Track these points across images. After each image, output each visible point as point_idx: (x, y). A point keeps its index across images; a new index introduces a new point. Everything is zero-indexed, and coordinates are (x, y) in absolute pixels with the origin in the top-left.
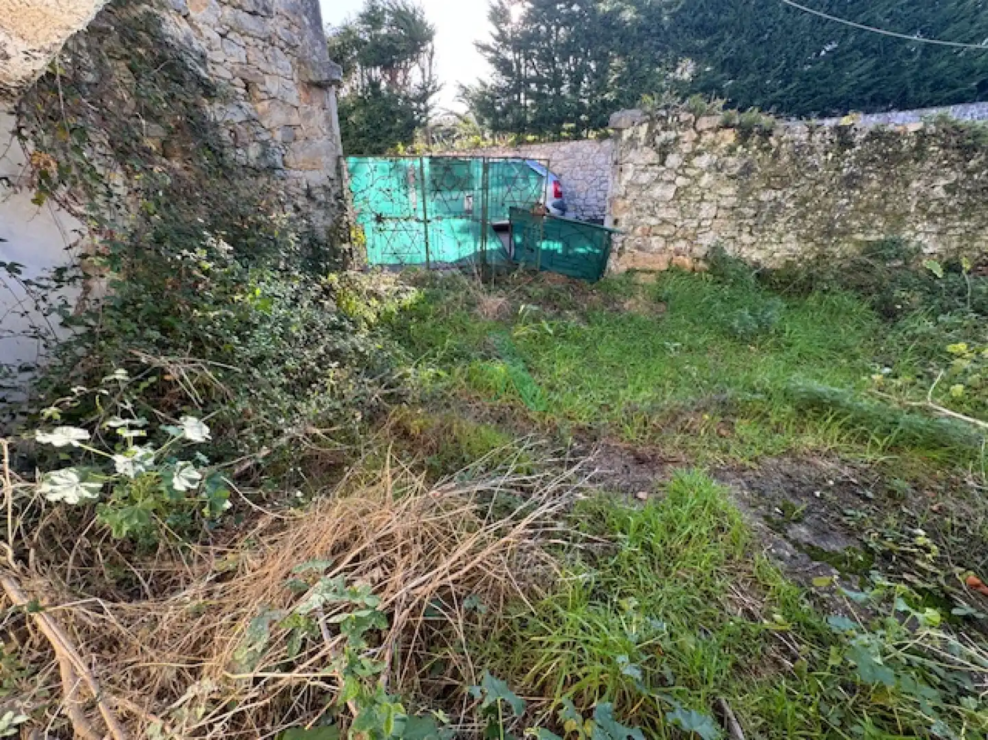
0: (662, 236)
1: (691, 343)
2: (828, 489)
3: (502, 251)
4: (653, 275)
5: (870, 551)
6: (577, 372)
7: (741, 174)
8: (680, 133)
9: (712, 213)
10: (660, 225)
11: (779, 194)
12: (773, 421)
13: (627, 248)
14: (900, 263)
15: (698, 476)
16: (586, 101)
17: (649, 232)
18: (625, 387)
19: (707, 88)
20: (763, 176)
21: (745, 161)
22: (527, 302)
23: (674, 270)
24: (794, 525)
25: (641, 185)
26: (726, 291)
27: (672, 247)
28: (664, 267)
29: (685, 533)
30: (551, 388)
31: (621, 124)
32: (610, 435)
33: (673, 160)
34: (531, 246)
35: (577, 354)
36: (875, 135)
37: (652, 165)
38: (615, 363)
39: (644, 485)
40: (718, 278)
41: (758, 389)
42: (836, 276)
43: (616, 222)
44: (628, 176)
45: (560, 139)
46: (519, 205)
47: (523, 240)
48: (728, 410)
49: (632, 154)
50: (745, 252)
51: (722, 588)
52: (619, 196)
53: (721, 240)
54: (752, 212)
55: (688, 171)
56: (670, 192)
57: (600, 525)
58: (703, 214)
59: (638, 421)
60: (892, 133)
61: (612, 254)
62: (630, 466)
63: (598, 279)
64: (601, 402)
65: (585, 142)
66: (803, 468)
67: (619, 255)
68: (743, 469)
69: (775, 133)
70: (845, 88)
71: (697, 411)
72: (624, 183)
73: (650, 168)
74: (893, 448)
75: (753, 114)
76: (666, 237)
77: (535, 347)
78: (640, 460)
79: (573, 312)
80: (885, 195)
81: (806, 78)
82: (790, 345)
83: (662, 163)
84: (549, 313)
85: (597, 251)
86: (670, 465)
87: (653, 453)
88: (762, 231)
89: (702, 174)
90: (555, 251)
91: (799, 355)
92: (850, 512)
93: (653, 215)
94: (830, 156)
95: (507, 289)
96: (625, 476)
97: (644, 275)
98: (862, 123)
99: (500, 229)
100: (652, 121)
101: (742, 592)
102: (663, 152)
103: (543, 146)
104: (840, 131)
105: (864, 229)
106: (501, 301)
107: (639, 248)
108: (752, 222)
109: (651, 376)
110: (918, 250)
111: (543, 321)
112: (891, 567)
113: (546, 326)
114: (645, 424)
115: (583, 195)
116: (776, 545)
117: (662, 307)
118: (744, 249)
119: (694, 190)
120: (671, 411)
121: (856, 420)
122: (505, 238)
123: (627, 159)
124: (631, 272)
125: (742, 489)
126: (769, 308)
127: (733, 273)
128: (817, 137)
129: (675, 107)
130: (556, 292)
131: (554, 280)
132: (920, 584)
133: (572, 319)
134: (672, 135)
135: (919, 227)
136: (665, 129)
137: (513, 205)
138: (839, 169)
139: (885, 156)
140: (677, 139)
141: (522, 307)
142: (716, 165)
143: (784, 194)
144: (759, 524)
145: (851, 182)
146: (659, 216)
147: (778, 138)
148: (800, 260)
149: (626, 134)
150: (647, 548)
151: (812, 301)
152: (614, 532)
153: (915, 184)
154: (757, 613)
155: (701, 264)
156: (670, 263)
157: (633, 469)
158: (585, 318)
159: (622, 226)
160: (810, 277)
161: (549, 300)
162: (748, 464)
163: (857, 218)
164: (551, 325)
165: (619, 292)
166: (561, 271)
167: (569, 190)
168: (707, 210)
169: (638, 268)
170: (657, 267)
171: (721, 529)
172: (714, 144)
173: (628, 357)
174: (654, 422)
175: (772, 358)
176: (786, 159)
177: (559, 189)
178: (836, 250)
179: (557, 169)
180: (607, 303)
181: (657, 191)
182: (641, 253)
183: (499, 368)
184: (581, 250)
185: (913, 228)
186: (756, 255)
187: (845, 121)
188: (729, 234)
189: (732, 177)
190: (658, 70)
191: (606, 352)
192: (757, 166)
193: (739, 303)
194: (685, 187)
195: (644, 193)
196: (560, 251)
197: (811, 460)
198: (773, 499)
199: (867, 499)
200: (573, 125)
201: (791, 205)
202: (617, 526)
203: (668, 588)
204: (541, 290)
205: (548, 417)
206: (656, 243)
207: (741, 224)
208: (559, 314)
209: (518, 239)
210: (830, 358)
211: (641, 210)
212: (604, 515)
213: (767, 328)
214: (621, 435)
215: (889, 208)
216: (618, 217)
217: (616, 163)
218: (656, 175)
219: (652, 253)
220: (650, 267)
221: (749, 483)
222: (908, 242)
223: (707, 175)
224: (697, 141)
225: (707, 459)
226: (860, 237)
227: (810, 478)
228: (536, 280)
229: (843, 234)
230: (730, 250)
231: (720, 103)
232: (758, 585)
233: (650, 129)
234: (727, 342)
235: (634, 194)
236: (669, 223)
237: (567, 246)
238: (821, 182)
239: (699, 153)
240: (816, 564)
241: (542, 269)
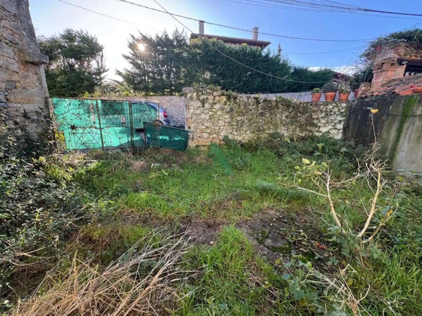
0: (207, 133)
1: (223, 172)
2: (274, 222)
3: (142, 140)
4: (206, 147)
5: (290, 243)
6: (180, 191)
7: (230, 111)
8: (208, 96)
9: (223, 124)
10: (206, 129)
11: (243, 118)
12: (254, 199)
13: (195, 137)
14: (279, 139)
15: (232, 227)
16: (173, 82)
17: (202, 132)
18: (200, 195)
19: (215, 82)
20: (236, 112)
21: (230, 107)
22: (154, 163)
23: (213, 145)
24: (266, 240)
25: (197, 114)
26: (232, 152)
27: (211, 137)
28: (210, 144)
29: (230, 255)
30: (168, 200)
31: (187, 92)
32: (196, 217)
33: (207, 106)
34: (155, 138)
35: (179, 183)
36: (265, 100)
37: (200, 107)
38: (195, 185)
39: (212, 238)
40: (229, 147)
41: (247, 188)
42: (264, 144)
43: (189, 127)
44: (192, 111)
45: (164, 95)
46: (148, 121)
47: (151, 136)
48: (239, 198)
49: (192, 103)
50: (236, 138)
51: (247, 276)
52: (189, 118)
53: (227, 134)
54: (236, 124)
55: (213, 110)
56: (208, 117)
57: (196, 262)
58: (220, 124)
59: (206, 209)
60: (269, 100)
61: (189, 140)
62: (205, 230)
63: (185, 150)
64: (191, 203)
65: (175, 96)
66: (265, 216)
67: (192, 140)
68: (247, 221)
69: (238, 98)
70: (255, 86)
71: (228, 200)
72: (190, 113)
73: (199, 108)
74: (289, 202)
75: (230, 92)
76: (209, 133)
77: (160, 182)
78: (209, 226)
79: (176, 164)
80: (271, 118)
81: (245, 82)
82: (254, 169)
83: (203, 107)
84: (166, 166)
85: (183, 139)
86: (221, 226)
87: (214, 221)
88: (240, 130)
89: (217, 111)
90: (166, 139)
91: (258, 173)
92: (281, 229)
93: (203, 125)
94: (255, 106)
95: (145, 156)
96: (204, 235)
97: (202, 148)
98: (262, 96)
99: (139, 131)
100: (197, 92)
101: (254, 275)
102: (203, 102)
103: (158, 97)
104: (256, 98)
105: (269, 128)
106: (142, 163)
107: (199, 137)
108: (236, 127)
109: (210, 188)
110: (283, 135)
111: (163, 170)
112: (296, 247)
113: (164, 172)
114: (210, 209)
115: (176, 117)
116: (262, 250)
117: (211, 159)
118: (235, 136)
119: (216, 116)
120: (219, 202)
121: (278, 195)
122: (142, 135)
123: (190, 105)
124: (197, 146)
125: (248, 229)
126: (246, 156)
127: (233, 145)
128: (250, 100)
129: (205, 88)
130: (168, 156)
131: (166, 152)
132: (305, 251)
133: (176, 168)
134: (205, 97)
135: (282, 128)
136: (203, 94)
137: (145, 121)
138: (258, 111)
139: (269, 107)
140: (207, 98)
141: (153, 165)
142: (221, 108)
143: (244, 118)
144: (255, 242)
145: (262, 114)
146: (205, 125)
147: (239, 100)
148: (253, 139)
149: (189, 95)
150: (216, 268)
151: (258, 153)
152: (201, 265)
153: (278, 116)
154: (260, 283)
155: (222, 142)
156: (211, 142)
157: (207, 230)
158: (182, 166)
159: (192, 129)
160: (257, 145)
161: (165, 160)
162: (248, 218)
163: (266, 126)
164: (167, 172)
165: (194, 154)
166: (169, 147)
167: (170, 114)
168: (221, 123)
169: (200, 145)
170: (207, 144)
171: (243, 249)
172: (220, 101)
173: (200, 181)
174: (213, 208)
175: (250, 175)
176: (242, 107)
177: (166, 114)
178: (262, 136)
179: (164, 107)
180: (190, 159)
181: (203, 116)
182: (200, 139)
183: (143, 195)
184: (177, 139)
185: (280, 129)
186: (240, 138)
187: (257, 96)
188: (230, 131)
189: (227, 112)
190: (198, 74)
191: (191, 180)
192: (234, 109)
193: (237, 155)
194: (212, 115)
195: (198, 117)
196: (168, 139)
197: (267, 211)
198: (258, 231)
199: (285, 222)
200: (169, 90)
201: (246, 121)
202: (203, 261)
203: (227, 284)
204: (161, 156)
205: (168, 215)
206: (205, 135)
207: (233, 128)
208: (170, 166)
209: (149, 136)
210: (267, 173)
211: (198, 123)
212: (197, 256)
213: (247, 164)
214: (200, 217)
215: (273, 122)
216: (190, 125)
217: (186, 106)
218: (202, 111)
219: (205, 139)
220: (204, 144)
221: (249, 226)
222: (280, 133)
223: (219, 111)
224: (214, 99)
225: (234, 219)
226: (267, 131)
227: (268, 219)
228: (159, 152)
229: (263, 131)
230: (230, 137)
231: (220, 88)
232: (259, 270)
233: (197, 94)
234: (235, 171)
235: (195, 117)
236: (209, 128)
237: (171, 137)
238: (254, 114)
239: (215, 104)
240: (275, 253)
241: (161, 147)
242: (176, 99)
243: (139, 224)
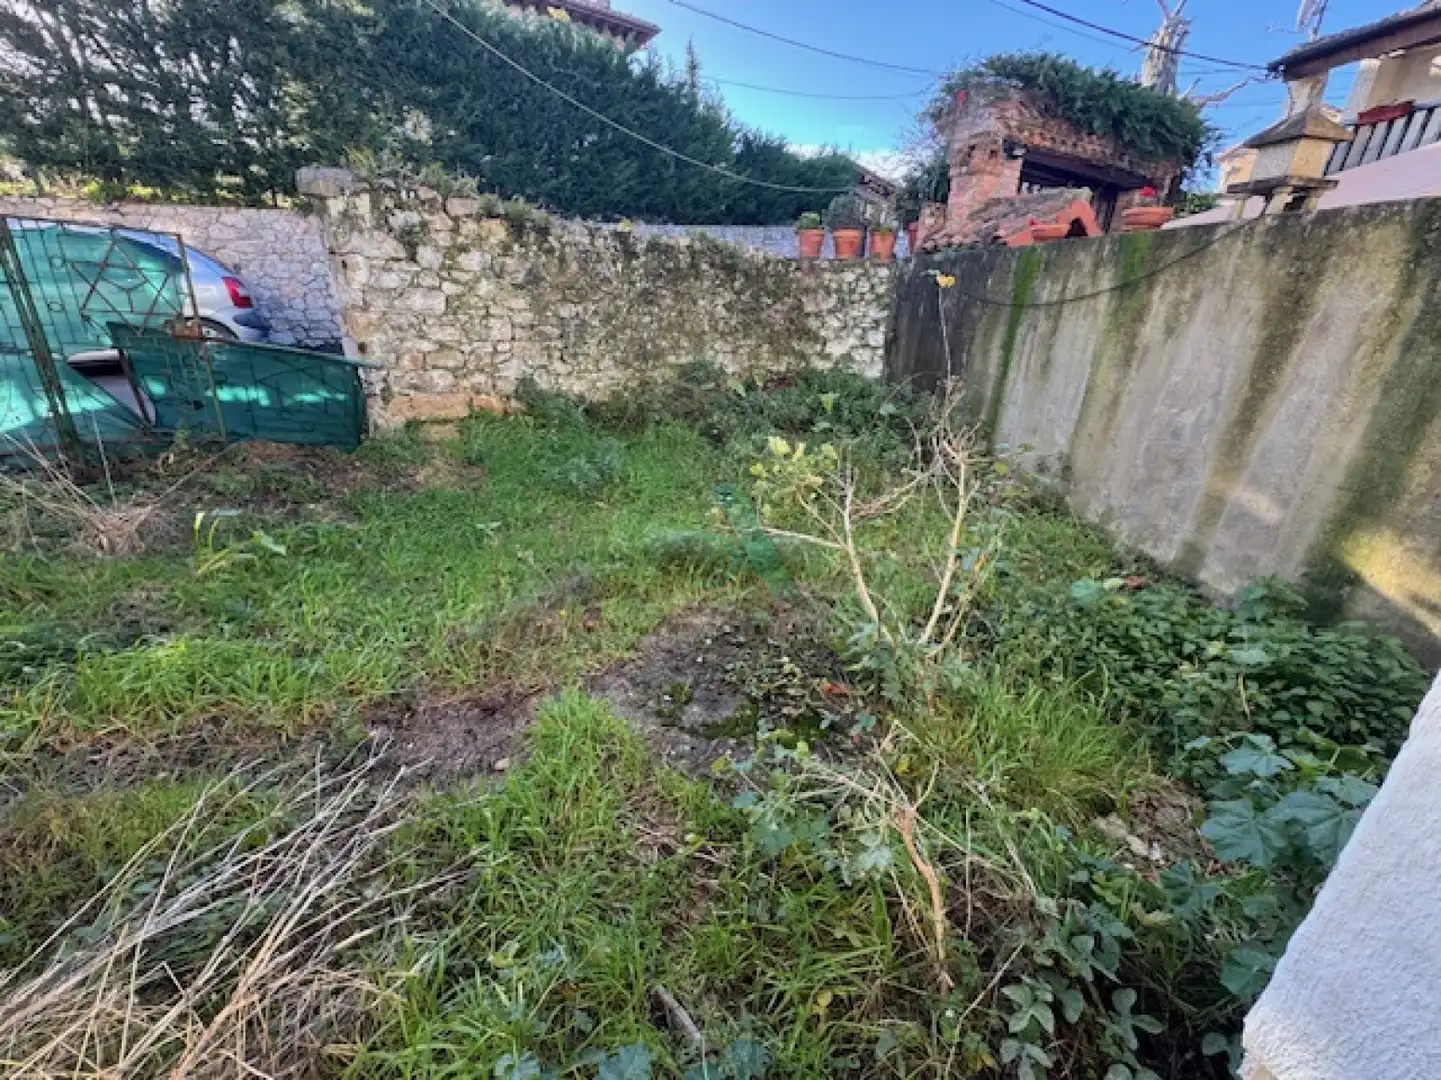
0: (446, 368)
1: (526, 514)
2: (707, 650)
3: (121, 411)
4: (449, 426)
5: (754, 701)
6: (353, 606)
7: (529, 282)
8: (426, 216)
9: (507, 332)
10: (438, 351)
11: (580, 308)
12: (641, 590)
13: (396, 389)
14: (712, 385)
15: (571, 695)
16: (252, 142)
17: (423, 364)
18: (442, 606)
19: (457, 161)
20: (555, 287)
21: (528, 265)
22: (208, 507)
23: (480, 415)
24: (687, 708)
25: (389, 290)
26: (553, 436)
27: (465, 383)
28: (464, 413)
29: (570, 787)
30: (299, 652)
31: (320, 188)
32: (435, 691)
33: (426, 254)
34: (191, 397)
35: (346, 576)
36: (653, 246)
37: (398, 260)
38: (419, 574)
39: (502, 747)
40: (542, 421)
41: (617, 556)
42: (664, 404)
43: (362, 348)
44: (361, 276)
45: (216, 202)
46: (132, 319)
47: (170, 386)
48: (588, 594)
49: (356, 240)
50: (565, 384)
51: (630, 835)
52: (354, 307)
53: (530, 371)
54: (557, 332)
55: (455, 274)
56: (439, 304)
57: (445, 847)
58: (495, 334)
59: (472, 656)
60: (668, 246)
61: (370, 401)
62: (475, 728)
63: (360, 442)
64: (407, 645)
65: (273, 212)
66: (681, 636)
67: (386, 400)
68: (622, 663)
69: (553, 231)
70: (618, 191)
71: (552, 607)
72: (356, 286)
73: (395, 266)
74: (748, 580)
75: (519, 204)
76: (454, 371)
77: (255, 586)
78: (489, 711)
79: (326, 503)
80: (681, 313)
81: (578, 171)
82: (639, 492)
83: (413, 258)
84: (273, 514)
85: (341, 397)
86: (534, 700)
87: (505, 691)
88: (575, 355)
89: (477, 280)
90: (252, 405)
91: (651, 502)
92: (729, 667)
93: (423, 336)
94: (619, 266)
95: (155, 485)
96: (471, 747)
97: (436, 428)
98: (642, 232)
99: (93, 372)
100: (375, 192)
101: (653, 826)
102: (410, 241)
103: (181, 210)
104: (620, 237)
105: (676, 347)
106: (142, 513)
107: (416, 388)
108: (560, 345)
109: (479, 576)
110: (722, 371)
111: (258, 534)
112: (773, 708)
113: (267, 541)
114: (485, 653)
115: (299, 303)
116: (674, 744)
117: (477, 471)
118: (561, 380)
119: (473, 301)
120: (517, 620)
121: (713, 564)
122: (122, 390)
123: (349, 247)
124: (412, 425)
125: (626, 691)
126: (609, 450)
127: (555, 413)
128: (600, 242)
129: (405, 177)
130: (278, 475)
131: (268, 456)
132: (795, 713)
133: (323, 517)
134: (414, 218)
135: (717, 346)
136: (400, 206)
137: (115, 318)
138: (632, 283)
139: (669, 271)
140: (424, 225)
141: (200, 516)
142: (492, 268)
143: (585, 310)
144: (653, 726)
145: (648, 297)
146: (434, 338)
147: (559, 238)
148: (626, 389)
149: (336, 206)
150: (521, 844)
151: (649, 434)
152: (467, 848)
153: (701, 303)
154: (672, 843)
155: (514, 403)
156: (470, 405)
157: (480, 730)
158: (351, 510)
159: (376, 355)
160: (641, 408)
161: (263, 492)
162: (627, 655)
163: (664, 338)
164: (279, 539)
165: (403, 459)
166: (279, 436)
167: (267, 294)
168: (499, 329)
169: (423, 418)
170: (452, 413)
171: (612, 757)
172: (480, 238)
173: (439, 559)
174: (498, 647)
175: (625, 512)
176: (574, 266)
177: (242, 292)
178: (656, 374)
179: (228, 256)
180: (385, 478)
181: (417, 301)
182: (421, 395)
183: (167, 652)
184: (309, 398)
185: (712, 348)
186: (578, 387)
187: (623, 226)
188: (539, 362)
189: (517, 286)
190: (373, 116)
191: (399, 561)
192: (543, 274)
193: (573, 450)
194: (459, 297)
195: (396, 302)
196: (265, 402)
197: (686, 621)
198: (660, 687)
199: (740, 645)
200: (237, 180)
201: (595, 322)
202: (469, 839)
203: (564, 884)
204: (244, 477)
205: (307, 708)
206: (440, 379)
207: (548, 348)
208: (295, 513)
209: (157, 388)
210: (680, 499)
211: (400, 329)
212: (447, 828)
213: (611, 477)
214: (451, 683)
215: (687, 327)
216: (362, 339)
217: (332, 253)
218: (409, 278)
219: (439, 394)
220: (442, 414)
221: (632, 680)
222: (712, 363)
223: (484, 282)
224: (455, 231)
225: (579, 669)
226: (672, 359)
227: (689, 645)
228: (227, 459)
229: (657, 357)
230: (543, 382)
231: (472, 183)
232: (667, 804)
233: (375, 204)
234: (572, 504)
235: (379, 303)
236: (451, 348)
237: (276, 392)
238: (619, 297)
239: (464, 249)
240: (714, 743)
241: (234, 436)
242: (279, 220)
243: (162, 775)
